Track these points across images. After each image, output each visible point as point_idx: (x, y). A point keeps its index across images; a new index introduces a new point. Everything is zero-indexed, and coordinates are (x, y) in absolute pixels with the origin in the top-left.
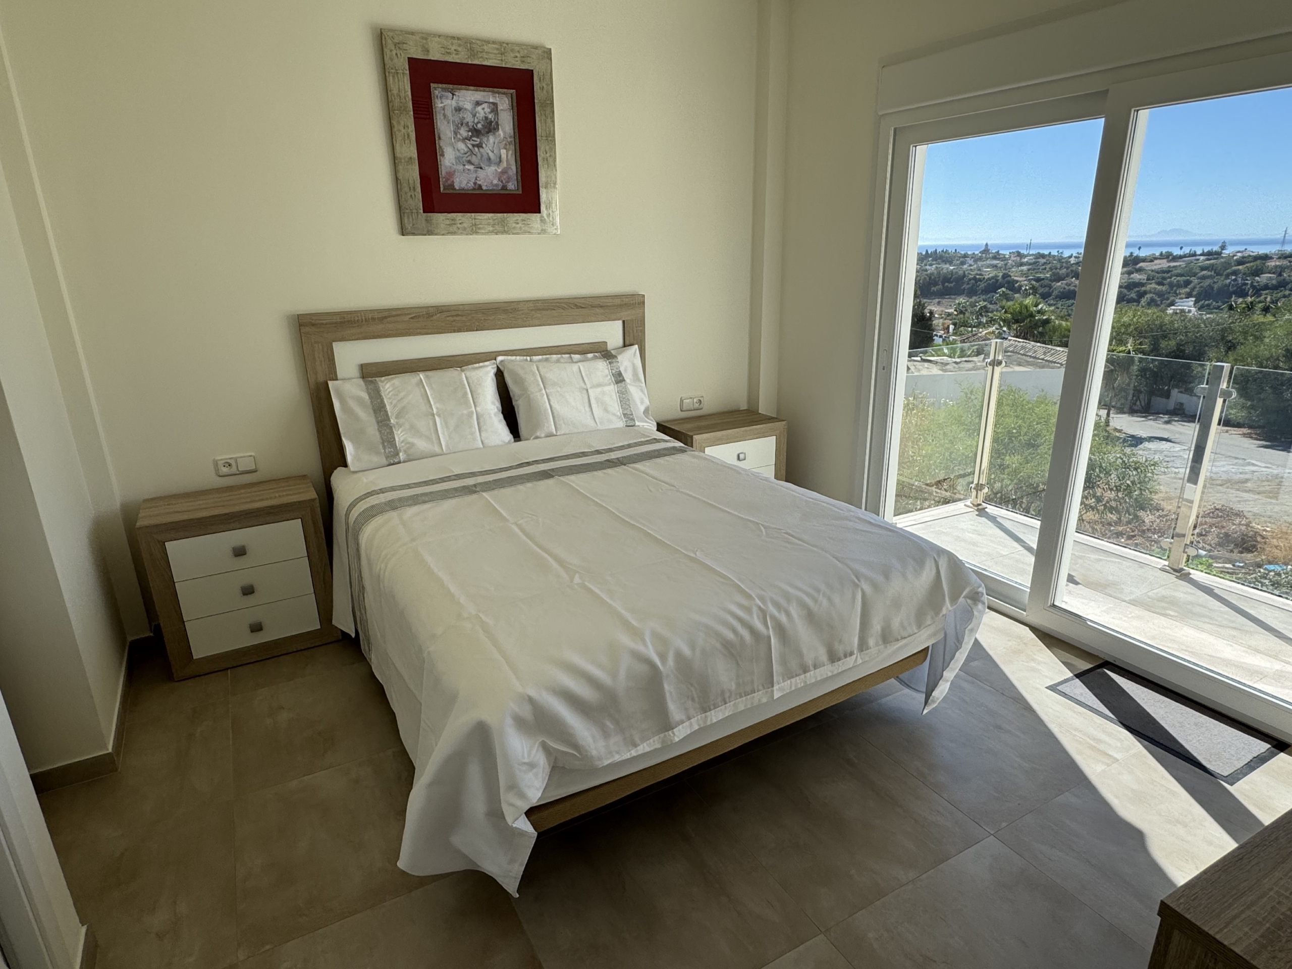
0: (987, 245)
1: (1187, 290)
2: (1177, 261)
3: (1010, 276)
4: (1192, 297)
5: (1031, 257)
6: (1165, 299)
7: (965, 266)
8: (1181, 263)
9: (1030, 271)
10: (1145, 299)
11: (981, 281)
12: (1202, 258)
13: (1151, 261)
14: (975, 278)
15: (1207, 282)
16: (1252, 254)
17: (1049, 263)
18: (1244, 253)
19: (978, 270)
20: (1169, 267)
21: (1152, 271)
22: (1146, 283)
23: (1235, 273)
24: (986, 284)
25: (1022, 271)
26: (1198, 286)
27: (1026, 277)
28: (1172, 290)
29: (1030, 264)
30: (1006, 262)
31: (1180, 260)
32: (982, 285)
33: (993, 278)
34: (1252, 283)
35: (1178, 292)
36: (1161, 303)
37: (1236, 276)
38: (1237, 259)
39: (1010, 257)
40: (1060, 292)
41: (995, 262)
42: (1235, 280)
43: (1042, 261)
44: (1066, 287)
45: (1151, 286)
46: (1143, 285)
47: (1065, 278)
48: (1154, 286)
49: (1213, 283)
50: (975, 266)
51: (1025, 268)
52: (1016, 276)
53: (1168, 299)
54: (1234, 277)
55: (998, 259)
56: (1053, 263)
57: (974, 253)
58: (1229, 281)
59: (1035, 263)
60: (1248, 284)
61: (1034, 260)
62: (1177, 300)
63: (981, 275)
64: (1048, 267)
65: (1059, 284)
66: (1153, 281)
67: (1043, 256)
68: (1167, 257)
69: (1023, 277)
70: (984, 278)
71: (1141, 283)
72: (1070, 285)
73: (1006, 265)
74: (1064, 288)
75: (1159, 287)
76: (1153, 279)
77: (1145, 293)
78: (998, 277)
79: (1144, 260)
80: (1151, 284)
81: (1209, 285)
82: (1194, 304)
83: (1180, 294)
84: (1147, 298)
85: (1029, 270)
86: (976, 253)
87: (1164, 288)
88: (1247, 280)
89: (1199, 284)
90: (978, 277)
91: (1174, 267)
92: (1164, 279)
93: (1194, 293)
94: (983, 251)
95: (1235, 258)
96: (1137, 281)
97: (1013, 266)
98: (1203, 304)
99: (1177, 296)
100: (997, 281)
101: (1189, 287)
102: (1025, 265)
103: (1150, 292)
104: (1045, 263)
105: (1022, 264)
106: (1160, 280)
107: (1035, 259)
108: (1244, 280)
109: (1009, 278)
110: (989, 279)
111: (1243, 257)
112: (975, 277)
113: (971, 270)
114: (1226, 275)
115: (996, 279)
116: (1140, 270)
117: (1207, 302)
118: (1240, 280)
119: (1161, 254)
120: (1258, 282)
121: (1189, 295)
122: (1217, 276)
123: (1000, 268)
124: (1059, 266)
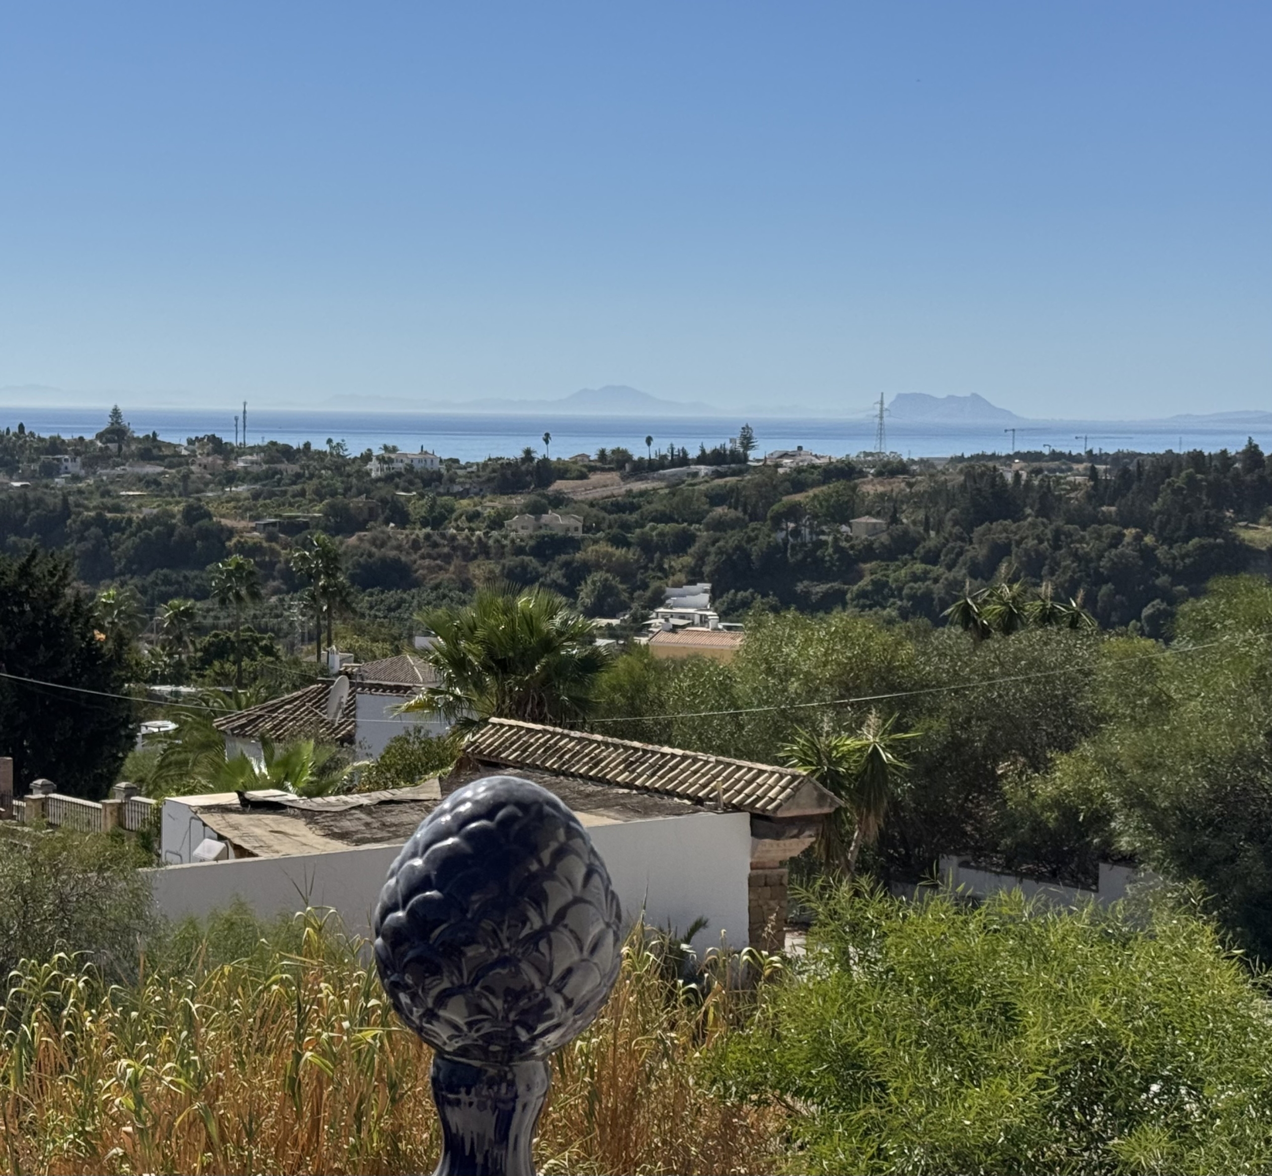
0: (116, 413)
1: (687, 560)
2: (646, 479)
3: (209, 515)
4: (702, 581)
5: (255, 458)
6: (639, 588)
7: (59, 481)
8: (656, 484)
9: (261, 502)
10: (590, 587)
11: (122, 531)
12: (703, 469)
13: (582, 476)
14: (100, 521)
15: (732, 539)
16: (817, 462)
17: (311, 477)
18: (798, 458)
19: (103, 495)
20: (629, 492)
21: (592, 505)
22: (583, 539)
23: (794, 512)
24: (137, 540)
25: (235, 499)
26: (712, 549)
27: (253, 518)
28: (652, 561)
29: (256, 479)
30: (184, 470)
31: (651, 475)
32: (127, 544)
33: (156, 520)
34: (836, 540)
35: (666, 566)
36: (632, 599)
37: (796, 522)
38: (785, 474)
39: (193, 454)
40: (358, 565)
41: (151, 469)
42: (796, 533)
43: (290, 468)
44: (374, 550)
45: (596, 547)
46: (573, 544)
47: (366, 522)
48: (604, 547)
49: (748, 542)
50: (91, 481)
51: (242, 489)
52: (223, 516)
53: (645, 586)
54: (791, 525)
55: (159, 459)
56: (320, 477)
57: (81, 439)
58: (781, 535)
59: (269, 475)
60: (825, 543)
61: (265, 467)
62: (669, 590)
63: (116, 509)
64: (311, 486)
65: (353, 540)
66: (600, 534)
67: (287, 453)
68: (620, 466)
69: (243, 518)
70: (130, 521)
71: (572, 539)
72: (383, 544)
73: (185, 478)
74: (370, 555)
75: (619, 553)
76: (598, 529)
77: (586, 568)
78: (173, 516)
79: (562, 471)
80: (596, 542)
81: (738, 548)
82: (712, 600)
83: (672, 571)
84: (594, 583)
85: (256, 496)
86: (89, 437)
87: (631, 555)
88: (823, 533)
89: (714, 544)
90: (109, 515)
91: (642, 493)
92: (626, 527)
93: (707, 569)
94: (108, 431)
95: (781, 471)
96: (561, 534)
97: (207, 484)
98: (733, 601)
99: (666, 577)
100: (171, 529)
101: (691, 550)
102: (243, 481)
103: (598, 566)
104: (298, 476)
105: (232, 478)
106: (615, 530)
107: (266, 462)
108: (818, 534)
109: (204, 522)
110: (146, 523)
111: (799, 470)
112: (100, 516)
113: (80, 492)
114: (772, 518)
115: (166, 524)
116: (559, 502)
117: (741, 595)
118: (806, 531)
119: (602, 453)
120: (848, 539)
121: (695, 577)
122: (751, 520)
123: (170, 487)
124: (339, 486)
